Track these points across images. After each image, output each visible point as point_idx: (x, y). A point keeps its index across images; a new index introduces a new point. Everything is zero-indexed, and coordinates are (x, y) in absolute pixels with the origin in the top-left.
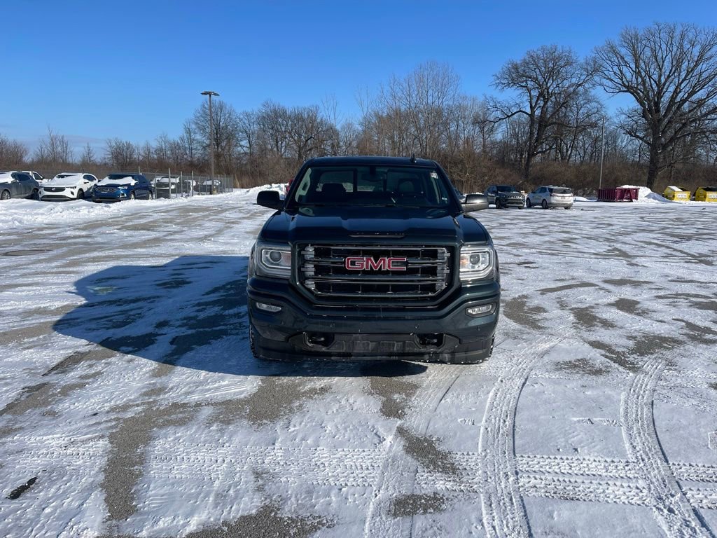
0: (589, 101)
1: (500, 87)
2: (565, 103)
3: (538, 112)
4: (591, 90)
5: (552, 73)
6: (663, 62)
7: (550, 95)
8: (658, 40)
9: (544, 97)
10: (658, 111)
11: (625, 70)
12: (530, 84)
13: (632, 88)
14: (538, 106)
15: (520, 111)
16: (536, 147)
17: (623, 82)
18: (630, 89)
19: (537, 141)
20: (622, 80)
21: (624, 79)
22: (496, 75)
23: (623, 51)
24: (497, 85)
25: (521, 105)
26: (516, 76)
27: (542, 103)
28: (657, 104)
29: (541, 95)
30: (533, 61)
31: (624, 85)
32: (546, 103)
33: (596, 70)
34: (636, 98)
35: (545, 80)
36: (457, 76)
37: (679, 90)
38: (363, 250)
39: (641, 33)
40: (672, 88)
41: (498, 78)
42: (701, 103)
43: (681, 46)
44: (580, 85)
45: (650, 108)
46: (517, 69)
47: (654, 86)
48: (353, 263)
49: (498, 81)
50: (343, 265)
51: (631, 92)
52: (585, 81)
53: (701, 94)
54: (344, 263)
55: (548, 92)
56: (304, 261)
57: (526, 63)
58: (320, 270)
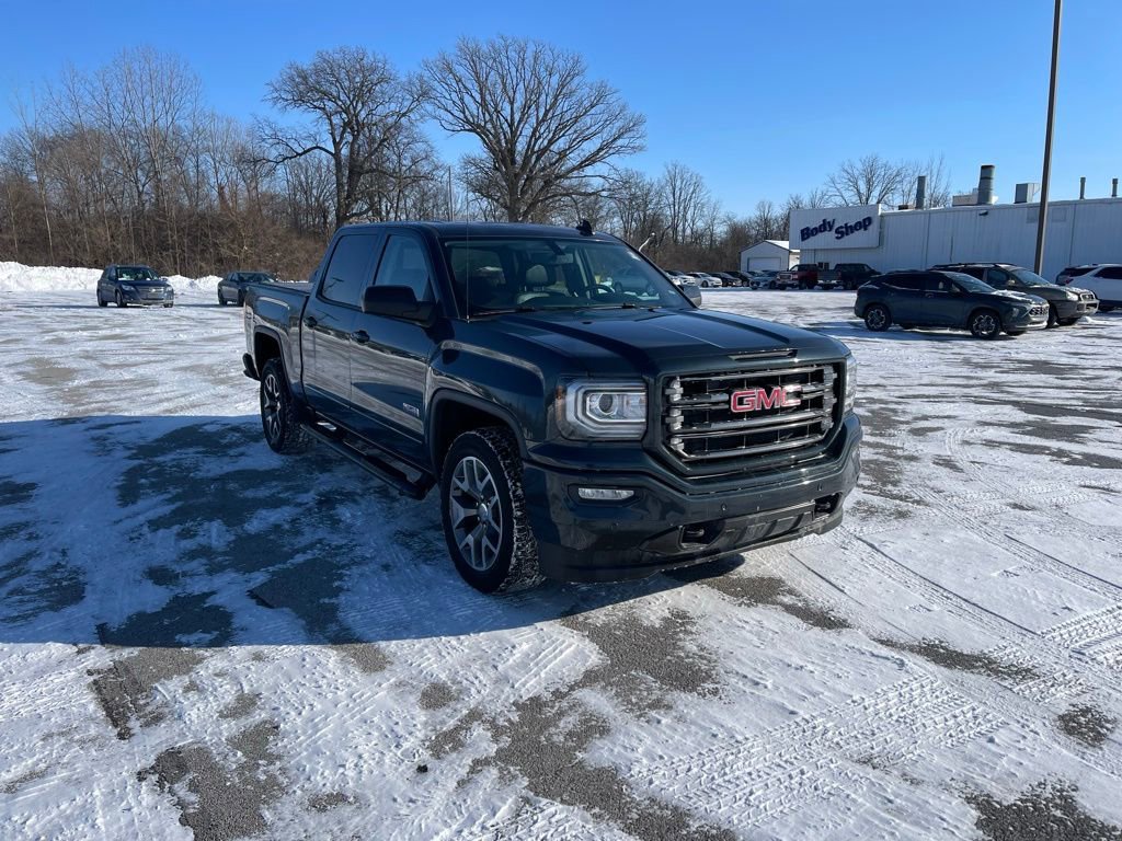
0: (415, 141)
1: (279, 105)
2: (384, 140)
3: (345, 151)
4: (419, 123)
5: (362, 93)
6: (514, 92)
7: (361, 126)
8: (505, 60)
9: (352, 128)
10: (513, 162)
11: (467, 98)
12: (330, 106)
13: (479, 126)
14: (344, 141)
15: (317, 147)
16: (348, 206)
17: (466, 117)
18: (475, 128)
19: (348, 196)
20: (464, 113)
21: (467, 113)
22: (272, 85)
23: (460, 71)
24: (276, 100)
25: (318, 137)
26: (305, 90)
27: (349, 138)
28: (512, 151)
29: (346, 125)
30: (327, 69)
31: (468, 122)
32: (355, 138)
33: (425, 94)
34: (485, 141)
35: (352, 103)
36: (196, 78)
37: (538, 134)
38: (747, 379)
39: (485, 48)
40: (528, 131)
41: (276, 90)
42: (563, 155)
43: (535, 73)
44: (404, 115)
45: (503, 155)
46: (305, 78)
47: (505, 126)
48: (741, 402)
49: (275, 95)
50: (727, 407)
51: (477, 133)
52: (409, 111)
53: (561, 144)
54: (728, 402)
55: (357, 120)
56: (669, 406)
57: (317, 72)
58: (691, 418)
